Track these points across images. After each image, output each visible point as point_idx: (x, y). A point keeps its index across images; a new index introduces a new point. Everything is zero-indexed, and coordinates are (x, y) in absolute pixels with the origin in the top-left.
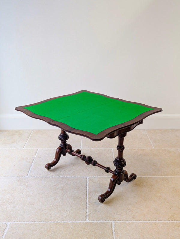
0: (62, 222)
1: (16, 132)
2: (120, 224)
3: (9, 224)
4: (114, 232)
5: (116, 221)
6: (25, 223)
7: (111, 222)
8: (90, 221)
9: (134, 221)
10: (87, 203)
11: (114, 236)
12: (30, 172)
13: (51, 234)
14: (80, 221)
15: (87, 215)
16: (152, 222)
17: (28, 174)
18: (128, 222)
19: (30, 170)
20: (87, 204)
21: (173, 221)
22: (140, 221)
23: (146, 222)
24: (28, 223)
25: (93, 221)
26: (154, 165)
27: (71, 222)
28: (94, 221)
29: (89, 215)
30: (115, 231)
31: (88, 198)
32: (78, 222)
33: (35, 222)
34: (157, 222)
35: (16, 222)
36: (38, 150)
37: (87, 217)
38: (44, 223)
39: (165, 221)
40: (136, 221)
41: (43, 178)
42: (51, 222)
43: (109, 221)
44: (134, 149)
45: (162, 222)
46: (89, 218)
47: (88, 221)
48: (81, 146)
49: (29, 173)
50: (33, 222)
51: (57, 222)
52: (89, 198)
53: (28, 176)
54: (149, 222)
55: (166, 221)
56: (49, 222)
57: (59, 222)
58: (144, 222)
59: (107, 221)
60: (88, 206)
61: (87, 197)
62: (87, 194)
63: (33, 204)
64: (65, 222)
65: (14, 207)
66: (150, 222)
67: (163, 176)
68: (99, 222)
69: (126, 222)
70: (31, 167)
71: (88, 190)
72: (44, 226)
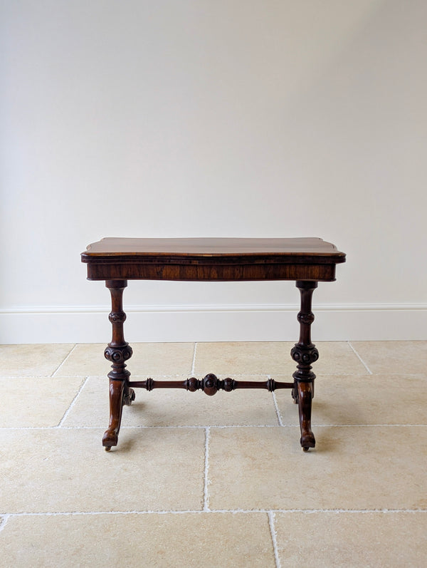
0: (143, 513)
1: (36, 348)
2: (289, 517)
3: (7, 517)
4: (274, 533)
5: (280, 511)
6: (49, 514)
7: (268, 512)
8: (214, 511)
9: (327, 511)
10: (206, 475)
11: (275, 540)
12: (65, 418)
13: (114, 535)
14: (189, 511)
15: (206, 499)
16: (373, 512)
17: (61, 424)
18: (311, 512)
19: (66, 416)
20: (206, 479)
22: (342, 511)
23: (355, 511)
24: (55, 515)
25: (220, 511)
26: (373, 405)
27: (164, 512)
28: (223, 512)
29: (210, 499)
30: (278, 529)
31: (207, 467)
32: (182, 512)
33: (74, 514)
34: (385, 511)
35: (25, 514)
36: (87, 380)
37: (206, 503)
38: (96, 515)
40: (330, 511)
41: (96, 430)
42: (113, 513)
43: (261, 511)
44: (322, 376)
45: (397, 511)
46: (211, 505)
47: (207, 510)
48: (193, 371)
49: (63, 421)
50: (68, 514)
51: (129, 512)
52: (212, 467)
53: (60, 427)
54: (363, 512)
55: (408, 511)
56: (110, 513)
57: (134, 512)
58: (352, 512)
59: (258, 511)
60: (208, 482)
61: (206, 465)
62: (207, 459)
63: (70, 479)
64: (149, 512)
65: (22, 485)
66: (367, 511)
67: (396, 424)
68: (236, 512)
69: (305, 512)
70: (69, 411)
71: (207, 451)
72: (96, 521)
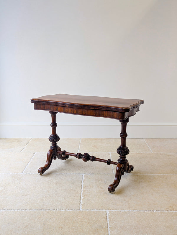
0: (55, 210)
2: (115, 213)
4: (108, 220)
5: (111, 210)
6: (16, 210)
7: (106, 211)
8: (84, 210)
9: (131, 211)
10: (82, 195)
11: (108, 223)
13: (42, 220)
14: (74, 210)
15: (81, 205)
16: (149, 211)
18: (124, 211)
19: (26, 169)
21: (171, 211)
22: (137, 211)
24: (18, 210)
25: (86, 210)
27: (63, 210)
28: (88, 210)
29: (83, 205)
30: (110, 218)
31: (82, 191)
32: (71, 210)
33: (26, 210)
34: (155, 211)
35: (6, 210)
36: (35, 153)
37: (81, 207)
38: (35, 211)
39: (163, 210)
45: (160, 211)
46: (83, 207)
47: (81, 209)
48: (79, 150)
49: (24, 171)
50: (24, 210)
51: (49, 210)
52: (84, 191)
53: (23, 173)
54: (146, 211)
56: (41, 210)
57: (51, 210)
59: (102, 210)
60: (82, 197)
62: (82, 188)
63: (26, 195)
64: (57, 210)
66: (147, 211)
68: (93, 210)
69: (122, 211)
70: (27, 166)
71: (83, 184)
72: (35, 214)
